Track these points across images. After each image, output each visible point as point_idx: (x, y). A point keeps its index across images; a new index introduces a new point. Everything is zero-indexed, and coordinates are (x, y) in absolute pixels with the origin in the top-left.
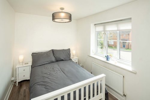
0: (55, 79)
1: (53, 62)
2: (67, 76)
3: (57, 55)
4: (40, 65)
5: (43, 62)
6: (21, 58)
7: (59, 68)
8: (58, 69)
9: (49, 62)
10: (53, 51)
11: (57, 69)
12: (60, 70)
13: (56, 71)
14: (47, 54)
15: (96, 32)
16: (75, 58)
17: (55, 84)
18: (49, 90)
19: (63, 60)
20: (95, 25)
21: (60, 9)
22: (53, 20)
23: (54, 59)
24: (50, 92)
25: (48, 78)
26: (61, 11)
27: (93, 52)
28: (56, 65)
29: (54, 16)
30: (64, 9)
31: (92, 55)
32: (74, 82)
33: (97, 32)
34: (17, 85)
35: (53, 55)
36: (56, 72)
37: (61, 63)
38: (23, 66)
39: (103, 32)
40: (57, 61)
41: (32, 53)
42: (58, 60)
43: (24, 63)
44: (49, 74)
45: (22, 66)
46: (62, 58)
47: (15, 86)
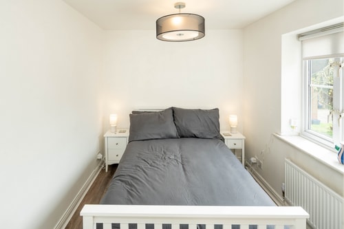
0: (157, 179)
1: (172, 137)
2: (188, 180)
3: (183, 123)
4: (143, 140)
5: (150, 135)
6: (113, 119)
7: (179, 156)
8: (175, 156)
9: (163, 136)
10: (173, 112)
11: (172, 157)
12: (180, 160)
13: (169, 161)
14: (159, 117)
15: (303, 59)
16: (234, 136)
17: (152, 190)
18: (132, 200)
19: (195, 137)
20: (300, 36)
21: (175, 7)
22: (157, 35)
23: (173, 132)
24: (132, 204)
25: (145, 172)
26: (177, 11)
27: (293, 127)
28: (175, 146)
29: (161, 27)
30: (184, 6)
31: (286, 134)
32: (197, 201)
33: (310, 59)
34: (107, 171)
35: (174, 120)
36: (168, 163)
37: (189, 144)
38: (115, 135)
39: (331, 60)
40: (182, 137)
41: (133, 112)
42: (184, 134)
43: (118, 130)
44: (150, 162)
45: (113, 135)
46: (195, 132)
47: (103, 170)
